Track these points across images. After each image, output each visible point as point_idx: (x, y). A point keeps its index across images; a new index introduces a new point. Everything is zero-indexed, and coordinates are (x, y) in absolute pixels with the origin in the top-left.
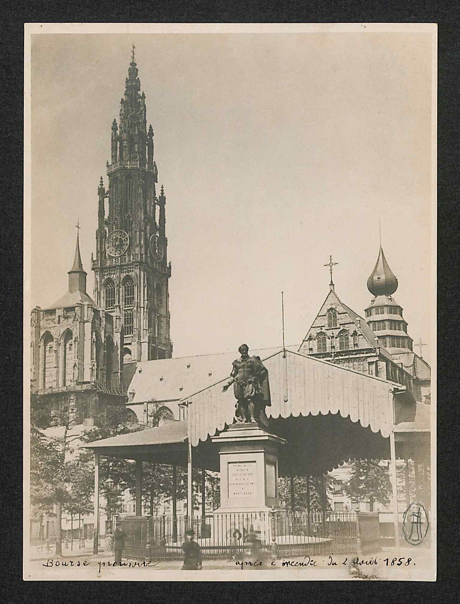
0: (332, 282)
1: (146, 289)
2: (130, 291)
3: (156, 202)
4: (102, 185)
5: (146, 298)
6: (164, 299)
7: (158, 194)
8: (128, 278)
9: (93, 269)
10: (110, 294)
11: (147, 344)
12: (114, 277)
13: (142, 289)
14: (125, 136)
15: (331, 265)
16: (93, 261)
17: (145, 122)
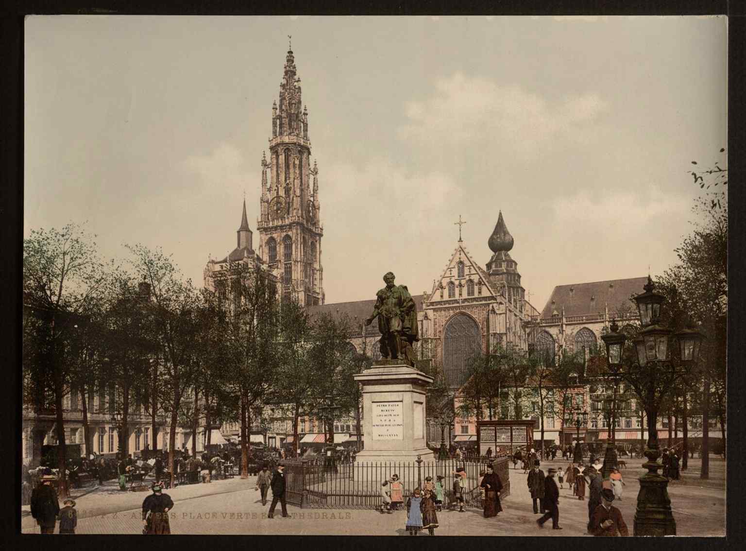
0: (460, 239)
1: (302, 245)
2: (288, 247)
3: (310, 172)
4: (264, 157)
5: (302, 254)
6: (318, 255)
7: (312, 167)
8: (288, 237)
9: (258, 229)
10: (273, 250)
11: (303, 293)
12: (275, 236)
13: (299, 245)
14: (284, 115)
15: (460, 224)
16: (258, 222)
17: (300, 102)
